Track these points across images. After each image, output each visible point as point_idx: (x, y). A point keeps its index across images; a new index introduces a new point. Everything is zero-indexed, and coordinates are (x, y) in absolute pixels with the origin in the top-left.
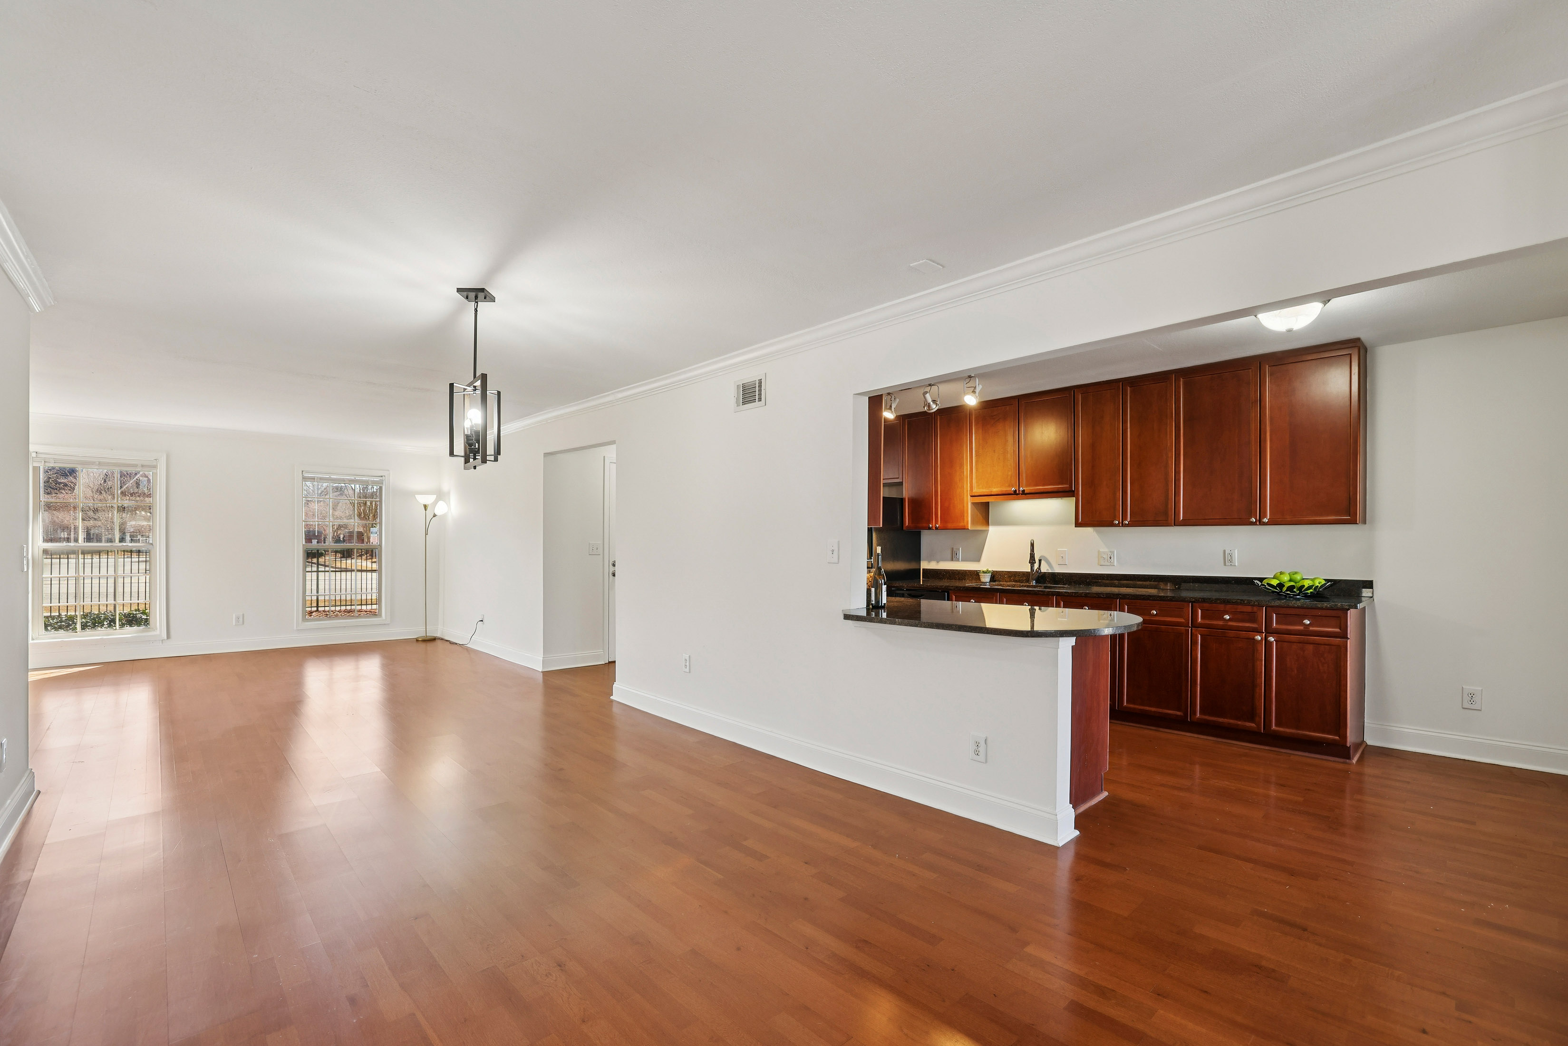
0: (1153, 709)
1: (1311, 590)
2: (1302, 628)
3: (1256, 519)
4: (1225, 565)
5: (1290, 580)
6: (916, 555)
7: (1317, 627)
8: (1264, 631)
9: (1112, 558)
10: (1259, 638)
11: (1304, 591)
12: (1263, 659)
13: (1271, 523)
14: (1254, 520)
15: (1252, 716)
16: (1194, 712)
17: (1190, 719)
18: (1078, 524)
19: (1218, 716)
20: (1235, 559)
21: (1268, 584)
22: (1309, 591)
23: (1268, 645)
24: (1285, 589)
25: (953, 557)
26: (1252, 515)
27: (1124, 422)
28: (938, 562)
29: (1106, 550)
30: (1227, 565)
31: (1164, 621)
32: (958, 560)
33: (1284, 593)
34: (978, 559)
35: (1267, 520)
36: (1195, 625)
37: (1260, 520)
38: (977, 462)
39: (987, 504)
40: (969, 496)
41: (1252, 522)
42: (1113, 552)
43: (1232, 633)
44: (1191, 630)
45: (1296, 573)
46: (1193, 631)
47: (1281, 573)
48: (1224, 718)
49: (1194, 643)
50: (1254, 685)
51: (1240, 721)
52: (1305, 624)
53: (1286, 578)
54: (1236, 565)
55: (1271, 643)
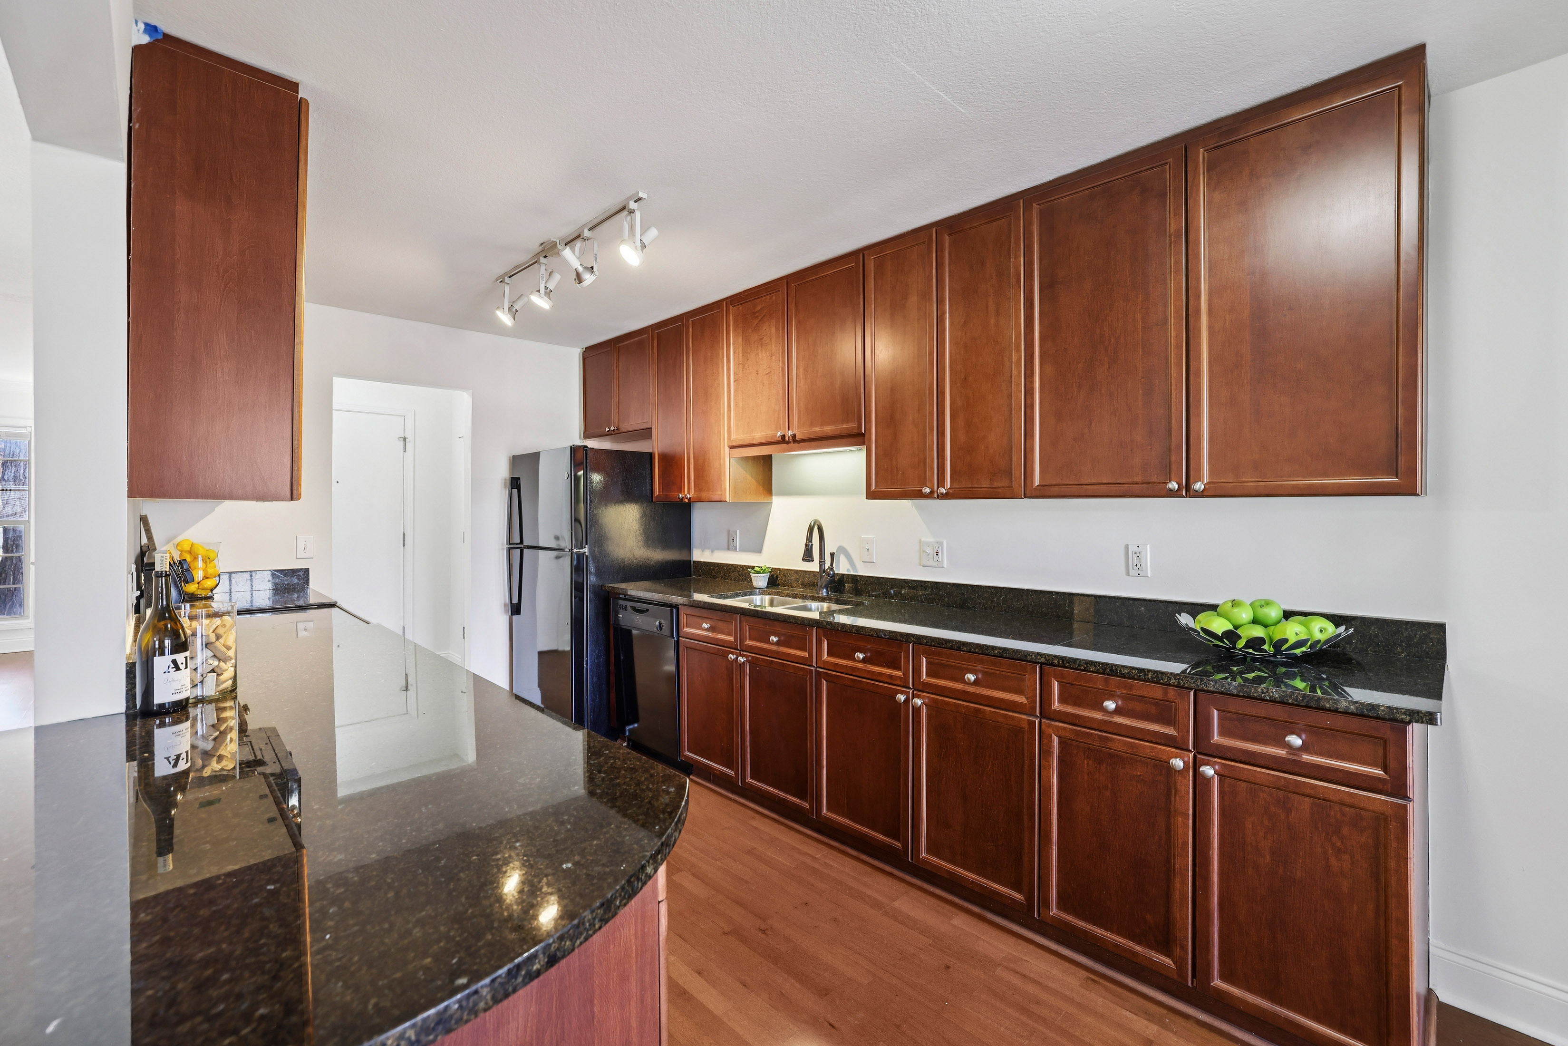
0: (972, 876)
1: (1304, 649)
2: (1282, 752)
3: (1179, 484)
4: (1128, 574)
5: (1255, 621)
6: (685, 540)
7: (1321, 754)
8: (1191, 748)
9: (940, 554)
10: (1178, 763)
11: (1287, 650)
12: (1191, 812)
13: (1213, 492)
14: (1176, 487)
15: (1165, 945)
16: (1045, 903)
17: (1039, 915)
18: (871, 495)
19: (1095, 923)
20: (1147, 566)
21: (1202, 629)
22: (1298, 652)
23: (1201, 784)
24: (1241, 644)
25: (730, 546)
26: (1173, 475)
27: (940, 302)
28: (712, 552)
29: (931, 539)
30: (1130, 574)
31: (989, 698)
32: (735, 550)
33: (1240, 650)
34: (759, 550)
35: (1203, 487)
36: (1046, 713)
37: (1188, 487)
38: (736, 390)
39: (767, 461)
40: (727, 449)
41: (1171, 490)
42: (940, 544)
43: (1120, 743)
44: (1040, 722)
45: (1267, 603)
46: (1043, 727)
47: (1235, 604)
48: (1107, 929)
49: (1045, 752)
50: (1170, 872)
51: (1139, 943)
52: (1289, 746)
53: (1244, 616)
54: (1149, 575)
55: (1208, 781)
